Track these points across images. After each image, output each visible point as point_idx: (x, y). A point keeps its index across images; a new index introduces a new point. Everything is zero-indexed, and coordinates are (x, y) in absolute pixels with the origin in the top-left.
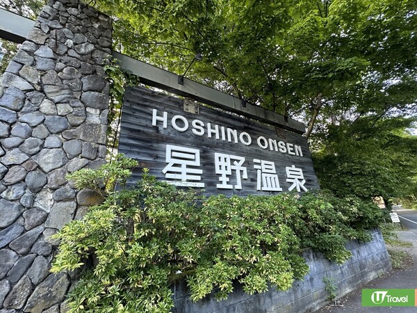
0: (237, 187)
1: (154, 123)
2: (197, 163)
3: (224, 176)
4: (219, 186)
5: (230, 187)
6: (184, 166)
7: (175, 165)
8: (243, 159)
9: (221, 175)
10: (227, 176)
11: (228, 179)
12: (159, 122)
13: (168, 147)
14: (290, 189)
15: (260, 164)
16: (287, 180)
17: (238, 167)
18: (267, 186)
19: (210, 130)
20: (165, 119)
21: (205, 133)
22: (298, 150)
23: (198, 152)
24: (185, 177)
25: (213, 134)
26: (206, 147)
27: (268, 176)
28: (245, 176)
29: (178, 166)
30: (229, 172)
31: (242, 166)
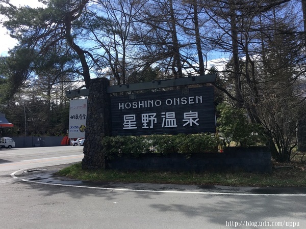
0: (151, 127)
1: (120, 109)
8: (155, 114)
11: (147, 124)
12: (121, 107)
13: (125, 116)
14: (184, 125)
15: (165, 115)
16: (183, 120)
17: (152, 118)
18: (168, 125)
19: (140, 105)
20: (123, 106)
21: (138, 106)
22: (199, 99)
23: (134, 115)
24: (130, 126)
25: (141, 106)
26: (138, 113)
27: (169, 120)
28: (155, 122)
29: (128, 122)
30: (148, 121)
31: (155, 117)
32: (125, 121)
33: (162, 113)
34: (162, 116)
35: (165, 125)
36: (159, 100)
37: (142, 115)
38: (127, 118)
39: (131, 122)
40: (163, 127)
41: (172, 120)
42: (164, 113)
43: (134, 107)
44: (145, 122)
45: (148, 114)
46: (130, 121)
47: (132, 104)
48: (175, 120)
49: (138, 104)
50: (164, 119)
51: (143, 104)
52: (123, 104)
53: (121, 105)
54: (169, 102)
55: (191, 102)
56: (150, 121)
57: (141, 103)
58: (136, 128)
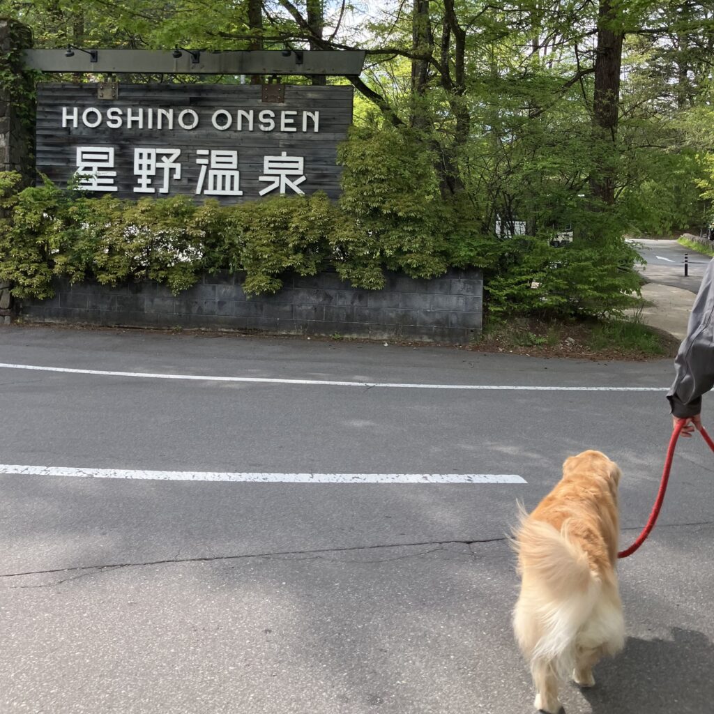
0: (162, 191)
1: (64, 125)
2: (111, 164)
3: (144, 177)
4: (136, 190)
5: (152, 190)
6: (95, 169)
7: (86, 169)
8: (176, 152)
9: (140, 176)
10: (149, 177)
11: (149, 181)
12: (69, 122)
13: (79, 150)
14: (262, 193)
15: (209, 156)
16: (261, 178)
17: (167, 164)
18: (215, 188)
19: (130, 118)
20: (75, 117)
21: (124, 123)
22: (310, 121)
23: (111, 150)
24: (94, 181)
25: (135, 123)
26: (124, 142)
27: (219, 173)
28: (177, 176)
29: (90, 169)
30: (152, 172)
31: (175, 162)
32: (80, 164)
33: (200, 152)
34: (199, 161)
35: (205, 187)
36: (191, 111)
37: (137, 151)
38: (86, 156)
39: (100, 169)
40: (198, 191)
41: (228, 174)
42: (206, 152)
43: (110, 124)
45: (153, 152)
46: (95, 165)
47: (104, 115)
48: (236, 174)
49: (124, 116)
50: (204, 168)
51: (140, 118)
52: (75, 110)
53: (70, 112)
54: (221, 118)
55: (287, 125)
56: (159, 171)
57: (135, 114)
58: (115, 189)
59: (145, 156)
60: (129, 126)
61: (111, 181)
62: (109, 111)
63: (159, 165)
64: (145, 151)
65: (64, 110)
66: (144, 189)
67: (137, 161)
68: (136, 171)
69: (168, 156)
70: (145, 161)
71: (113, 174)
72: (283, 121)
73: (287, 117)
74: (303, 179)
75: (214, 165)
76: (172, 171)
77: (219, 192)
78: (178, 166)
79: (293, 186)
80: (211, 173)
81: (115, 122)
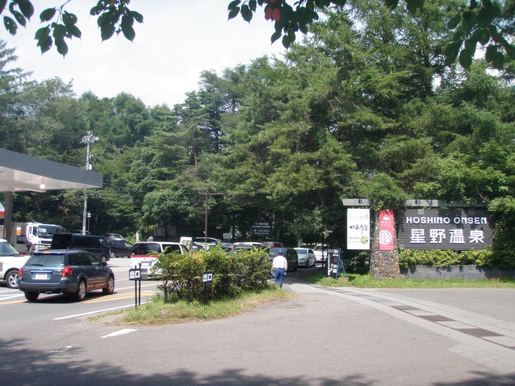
0: (440, 242)
1: (407, 222)
2: (423, 234)
4: (431, 242)
5: (436, 242)
7: (416, 236)
8: (443, 230)
9: (432, 238)
11: (435, 239)
12: (409, 222)
13: (412, 230)
14: (471, 242)
15: (453, 231)
16: (470, 238)
17: (441, 234)
20: (411, 220)
22: (483, 220)
23: (423, 230)
24: (418, 240)
25: (430, 222)
26: (427, 227)
27: (457, 237)
28: (444, 237)
30: (436, 237)
31: (444, 233)
32: (412, 234)
33: (450, 230)
34: (450, 233)
35: (453, 240)
36: (448, 218)
37: (431, 230)
38: (415, 232)
39: (419, 236)
40: (451, 242)
41: (460, 237)
43: (422, 222)
44: (434, 237)
45: (437, 230)
46: (418, 235)
47: (420, 219)
48: (463, 237)
49: (427, 220)
50: (452, 235)
51: (432, 220)
52: (411, 218)
53: (409, 219)
54: (457, 220)
55: (477, 222)
56: (439, 236)
57: (430, 219)
58: (424, 242)
59: (434, 232)
60: (428, 223)
61: (423, 240)
62: (422, 218)
63: (438, 234)
64: (434, 230)
65: (407, 218)
66: (434, 242)
67: (431, 233)
68: (431, 236)
69: (441, 231)
70: (434, 233)
71: (424, 237)
72: (476, 221)
73: (477, 219)
74: (483, 237)
75: (455, 234)
76: (442, 236)
77: (457, 242)
78: (444, 235)
79: (480, 239)
80: (455, 237)
81: (424, 221)
